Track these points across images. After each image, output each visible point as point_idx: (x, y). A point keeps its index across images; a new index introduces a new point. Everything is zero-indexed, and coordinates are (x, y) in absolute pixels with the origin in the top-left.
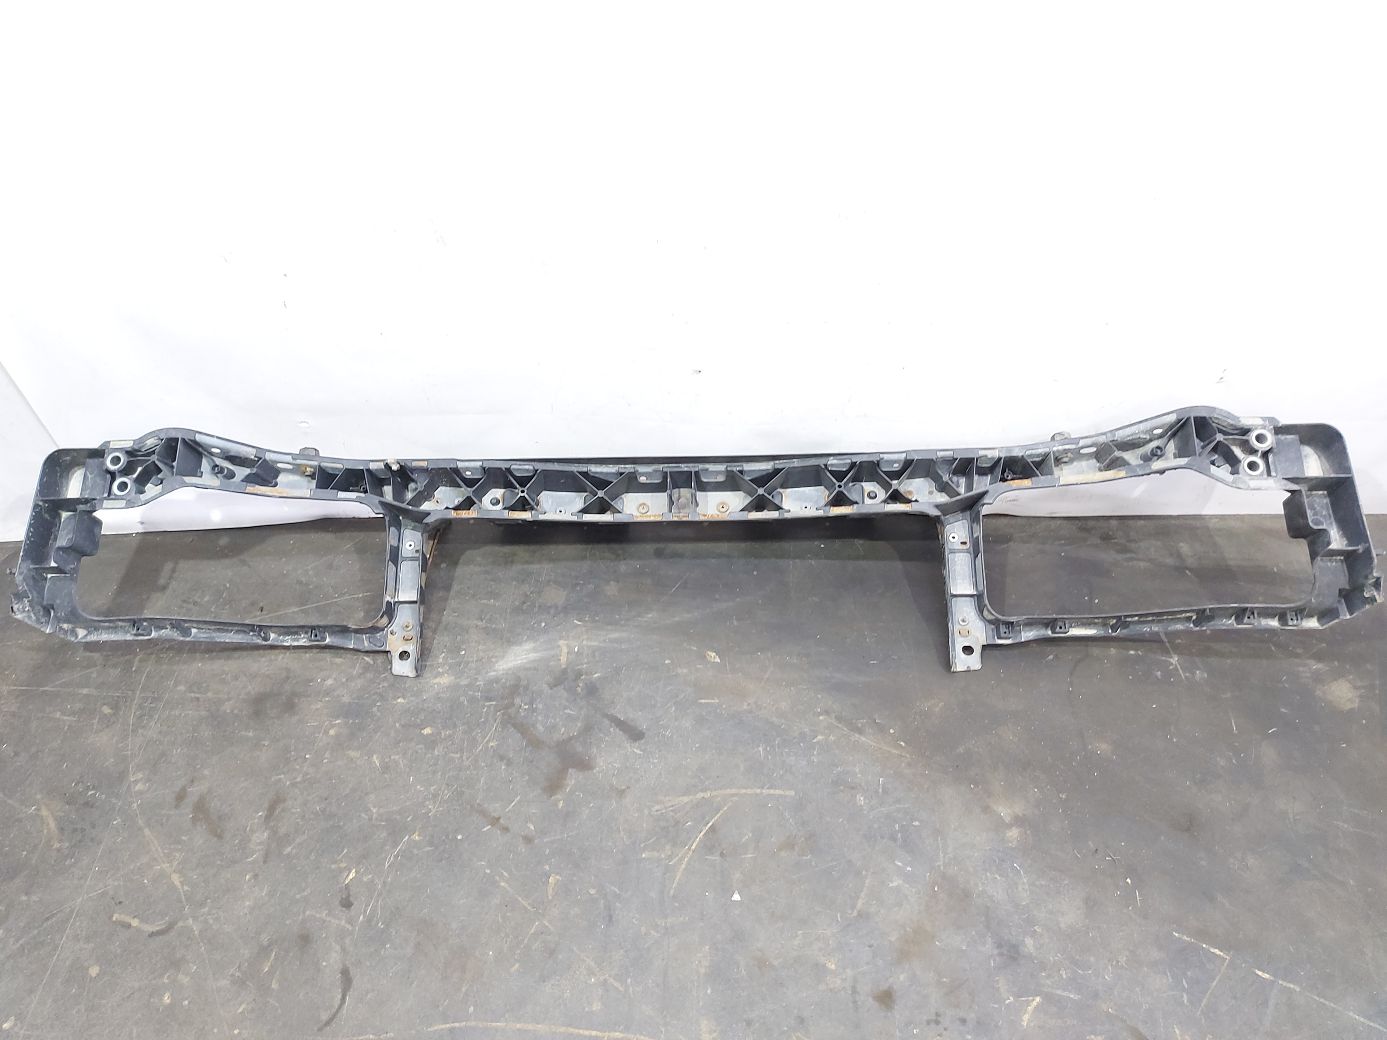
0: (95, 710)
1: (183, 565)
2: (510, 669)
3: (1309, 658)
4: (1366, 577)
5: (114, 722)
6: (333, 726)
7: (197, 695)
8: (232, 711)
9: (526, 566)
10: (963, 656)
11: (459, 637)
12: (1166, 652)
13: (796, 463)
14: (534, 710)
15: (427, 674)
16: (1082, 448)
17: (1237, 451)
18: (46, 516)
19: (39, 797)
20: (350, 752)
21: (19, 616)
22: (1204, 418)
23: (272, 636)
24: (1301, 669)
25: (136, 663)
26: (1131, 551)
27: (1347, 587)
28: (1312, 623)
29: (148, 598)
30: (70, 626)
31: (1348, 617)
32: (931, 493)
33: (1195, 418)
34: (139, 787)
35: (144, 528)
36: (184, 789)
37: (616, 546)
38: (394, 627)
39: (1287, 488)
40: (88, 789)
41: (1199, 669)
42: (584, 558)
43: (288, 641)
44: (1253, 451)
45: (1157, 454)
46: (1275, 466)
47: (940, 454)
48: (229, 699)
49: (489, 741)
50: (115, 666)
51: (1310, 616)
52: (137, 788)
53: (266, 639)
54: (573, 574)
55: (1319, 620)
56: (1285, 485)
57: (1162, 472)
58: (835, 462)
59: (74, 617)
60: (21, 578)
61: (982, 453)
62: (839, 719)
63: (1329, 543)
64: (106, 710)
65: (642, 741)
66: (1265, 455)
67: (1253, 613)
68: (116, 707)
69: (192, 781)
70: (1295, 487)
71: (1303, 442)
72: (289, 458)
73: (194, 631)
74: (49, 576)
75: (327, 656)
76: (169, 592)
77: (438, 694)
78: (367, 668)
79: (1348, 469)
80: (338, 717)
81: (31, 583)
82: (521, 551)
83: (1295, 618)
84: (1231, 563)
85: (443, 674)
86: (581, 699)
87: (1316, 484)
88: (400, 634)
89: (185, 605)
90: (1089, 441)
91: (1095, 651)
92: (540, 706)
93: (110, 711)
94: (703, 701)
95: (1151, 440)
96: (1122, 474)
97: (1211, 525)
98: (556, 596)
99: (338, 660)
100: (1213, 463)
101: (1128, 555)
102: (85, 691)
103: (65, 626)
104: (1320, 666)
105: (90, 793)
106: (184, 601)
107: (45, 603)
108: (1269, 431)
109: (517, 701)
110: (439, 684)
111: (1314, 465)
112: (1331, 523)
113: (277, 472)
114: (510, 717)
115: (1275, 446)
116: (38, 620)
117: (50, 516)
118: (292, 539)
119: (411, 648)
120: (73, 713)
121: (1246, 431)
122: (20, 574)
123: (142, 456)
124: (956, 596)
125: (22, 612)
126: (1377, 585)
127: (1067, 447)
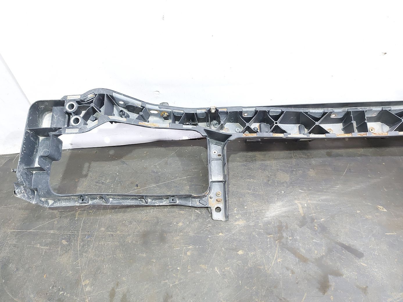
0: (58, 242)
1: (94, 164)
2: (274, 217)
5: (69, 250)
6: (188, 250)
7: (112, 233)
8: (132, 242)
9: (263, 162)
11: (241, 199)
14: (296, 240)
15: (230, 219)
18: (32, 138)
19: (32, 296)
20: (201, 265)
21: (18, 196)
23: (149, 200)
25: (77, 216)
29: (79, 181)
30: (45, 199)
34: (88, 289)
35: (73, 147)
36: (113, 289)
37: (305, 151)
38: (211, 195)
40: (59, 290)
42: (291, 158)
43: (157, 203)
48: (129, 235)
49: (276, 259)
50: (66, 217)
52: (87, 289)
53: (147, 203)
54: (289, 165)
59: (48, 194)
60: (19, 174)
64: (64, 242)
65: (364, 258)
68: (69, 240)
69: (117, 285)
72: (157, 108)
73: (111, 199)
74: (34, 172)
75: (176, 209)
76: (88, 177)
77: (240, 230)
78: (198, 216)
80: (189, 245)
81: (25, 176)
82: (258, 154)
85: (239, 219)
86: (319, 233)
88: (215, 198)
92: (298, 237)
93: (66, 243)
94: (388, 234)
98: (284, 177)
99: (182, 212)
102: (52, 232)
103: (43, 199)
105: (61, 293)
107: (32, 187)
109: (284, 235)
110: (238, 225)
113: (150, 115)
114: (283, 244)
116: (28, 197)
117: (34, 138)
118: (145, 150)
119: (221, 205)
120: (46, 245)
122: (19, 172)
123: (85, 104)
125: (20, 194)
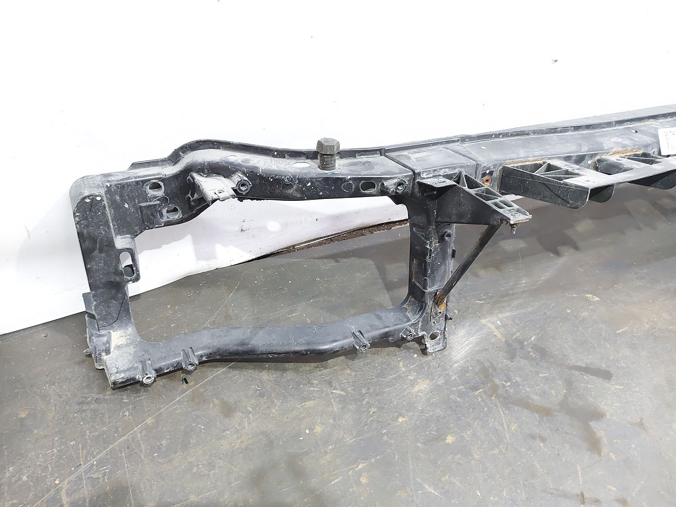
2: (466, 357)
14: (517, 384)
65: (614, 378)
77: (428, 400)
85: (416, 379)
86: (541, 361)
89: (85, 407)
92: (518, 379)
106: (82, 403)
109: (497, 381)
110: (420, 391)
114: (504, 397)
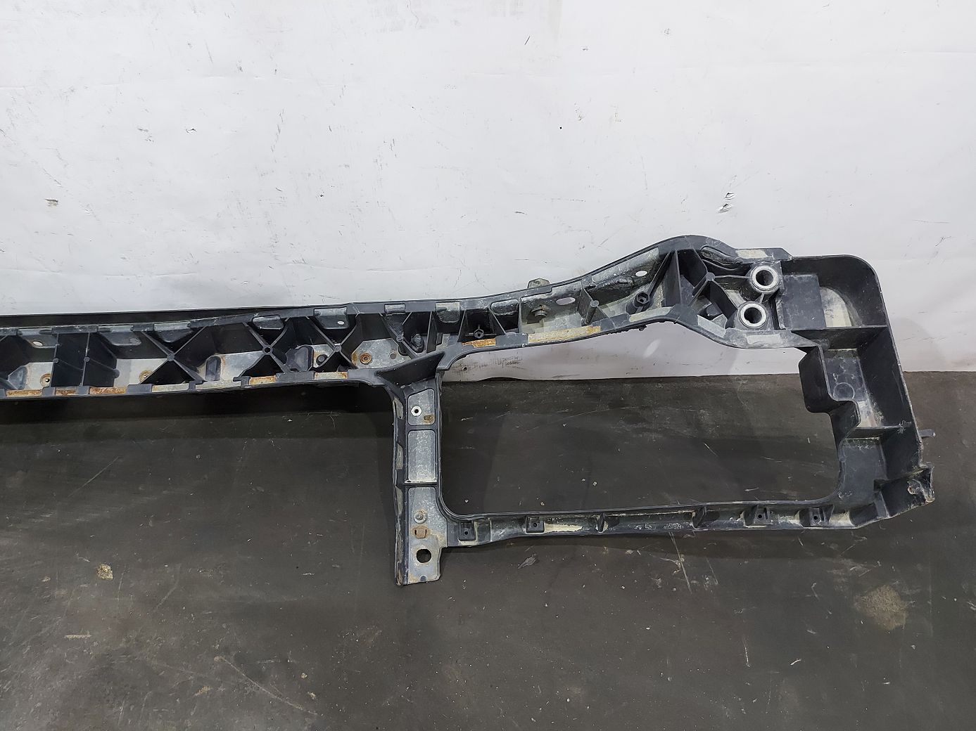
3: (845, 557)
4: (910, 468)
10: (416, 563)
12: (672, 552)
13: (216, 321)
16: (557, 297)
17: (734, 296)
22: (692, 251)
24: (834, 572)
26: (643, 420)
27: (886, 479)
28: (844, 521)
31: (889, 517)
32: (393, 356)
33: (678, 252)
39: (799, 344)
41: (709, 573)
44: (754, 296)
45: (643, 303)
46: (785, 316)
47: (389, 308)
51: (840, 511)
55: (851, 518)
56: (795, 341)
57: (641, 326)
58: (261, 319)
61: (440, 306)
62: (240, 660)
63: (856, 421)
66: (771, 300)
67: (765, 511)
70: (810, 343)
71: (824, 283)
79: (883, 317)
83: (819, 516)
84: (758, 433)
87: (840, 338)
90: (562, 289)
91: (585, 550)
94: (70, 637)
95: (635, 287)
96: (597, 330)
97: (738, 388)
100: (704, 314)
101: (640, 425)
104: (859, 567)
108: (773, 267)
111: (839, 315)
112: (863, 391)
115: (782, 287)
121: (745, 268)
124: (414, 486)
126: (924, 478)
127: (538, 297)
